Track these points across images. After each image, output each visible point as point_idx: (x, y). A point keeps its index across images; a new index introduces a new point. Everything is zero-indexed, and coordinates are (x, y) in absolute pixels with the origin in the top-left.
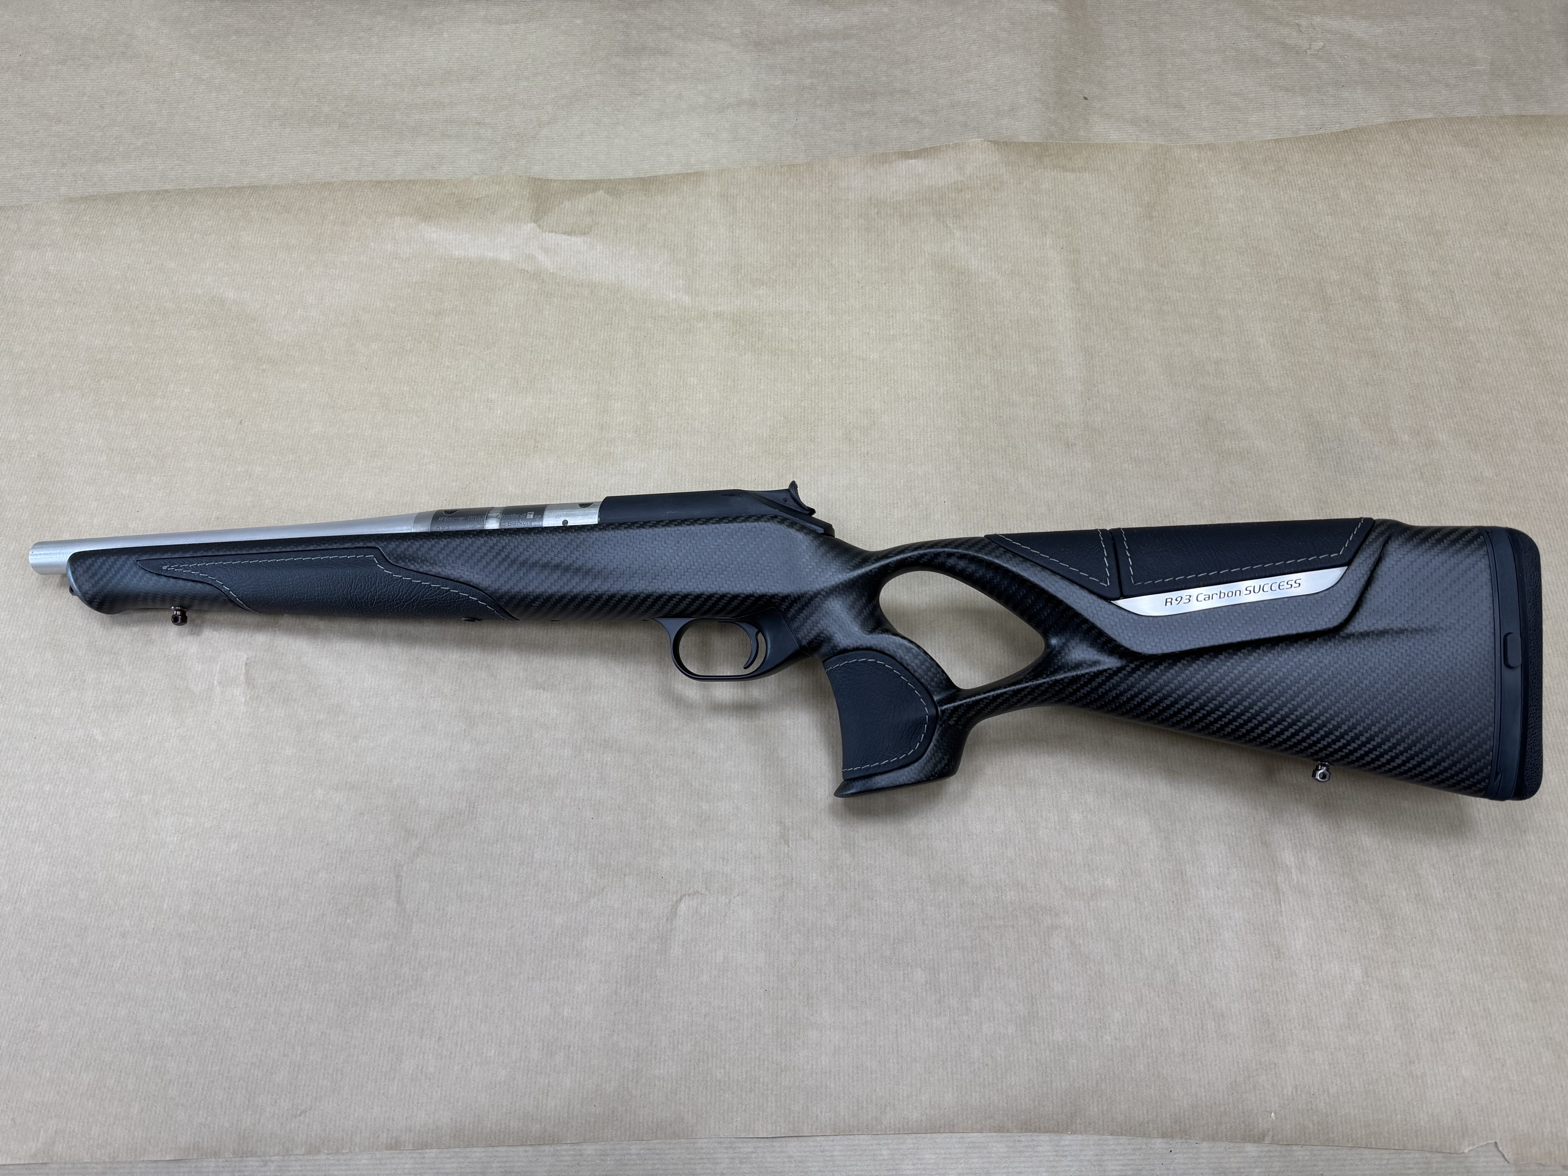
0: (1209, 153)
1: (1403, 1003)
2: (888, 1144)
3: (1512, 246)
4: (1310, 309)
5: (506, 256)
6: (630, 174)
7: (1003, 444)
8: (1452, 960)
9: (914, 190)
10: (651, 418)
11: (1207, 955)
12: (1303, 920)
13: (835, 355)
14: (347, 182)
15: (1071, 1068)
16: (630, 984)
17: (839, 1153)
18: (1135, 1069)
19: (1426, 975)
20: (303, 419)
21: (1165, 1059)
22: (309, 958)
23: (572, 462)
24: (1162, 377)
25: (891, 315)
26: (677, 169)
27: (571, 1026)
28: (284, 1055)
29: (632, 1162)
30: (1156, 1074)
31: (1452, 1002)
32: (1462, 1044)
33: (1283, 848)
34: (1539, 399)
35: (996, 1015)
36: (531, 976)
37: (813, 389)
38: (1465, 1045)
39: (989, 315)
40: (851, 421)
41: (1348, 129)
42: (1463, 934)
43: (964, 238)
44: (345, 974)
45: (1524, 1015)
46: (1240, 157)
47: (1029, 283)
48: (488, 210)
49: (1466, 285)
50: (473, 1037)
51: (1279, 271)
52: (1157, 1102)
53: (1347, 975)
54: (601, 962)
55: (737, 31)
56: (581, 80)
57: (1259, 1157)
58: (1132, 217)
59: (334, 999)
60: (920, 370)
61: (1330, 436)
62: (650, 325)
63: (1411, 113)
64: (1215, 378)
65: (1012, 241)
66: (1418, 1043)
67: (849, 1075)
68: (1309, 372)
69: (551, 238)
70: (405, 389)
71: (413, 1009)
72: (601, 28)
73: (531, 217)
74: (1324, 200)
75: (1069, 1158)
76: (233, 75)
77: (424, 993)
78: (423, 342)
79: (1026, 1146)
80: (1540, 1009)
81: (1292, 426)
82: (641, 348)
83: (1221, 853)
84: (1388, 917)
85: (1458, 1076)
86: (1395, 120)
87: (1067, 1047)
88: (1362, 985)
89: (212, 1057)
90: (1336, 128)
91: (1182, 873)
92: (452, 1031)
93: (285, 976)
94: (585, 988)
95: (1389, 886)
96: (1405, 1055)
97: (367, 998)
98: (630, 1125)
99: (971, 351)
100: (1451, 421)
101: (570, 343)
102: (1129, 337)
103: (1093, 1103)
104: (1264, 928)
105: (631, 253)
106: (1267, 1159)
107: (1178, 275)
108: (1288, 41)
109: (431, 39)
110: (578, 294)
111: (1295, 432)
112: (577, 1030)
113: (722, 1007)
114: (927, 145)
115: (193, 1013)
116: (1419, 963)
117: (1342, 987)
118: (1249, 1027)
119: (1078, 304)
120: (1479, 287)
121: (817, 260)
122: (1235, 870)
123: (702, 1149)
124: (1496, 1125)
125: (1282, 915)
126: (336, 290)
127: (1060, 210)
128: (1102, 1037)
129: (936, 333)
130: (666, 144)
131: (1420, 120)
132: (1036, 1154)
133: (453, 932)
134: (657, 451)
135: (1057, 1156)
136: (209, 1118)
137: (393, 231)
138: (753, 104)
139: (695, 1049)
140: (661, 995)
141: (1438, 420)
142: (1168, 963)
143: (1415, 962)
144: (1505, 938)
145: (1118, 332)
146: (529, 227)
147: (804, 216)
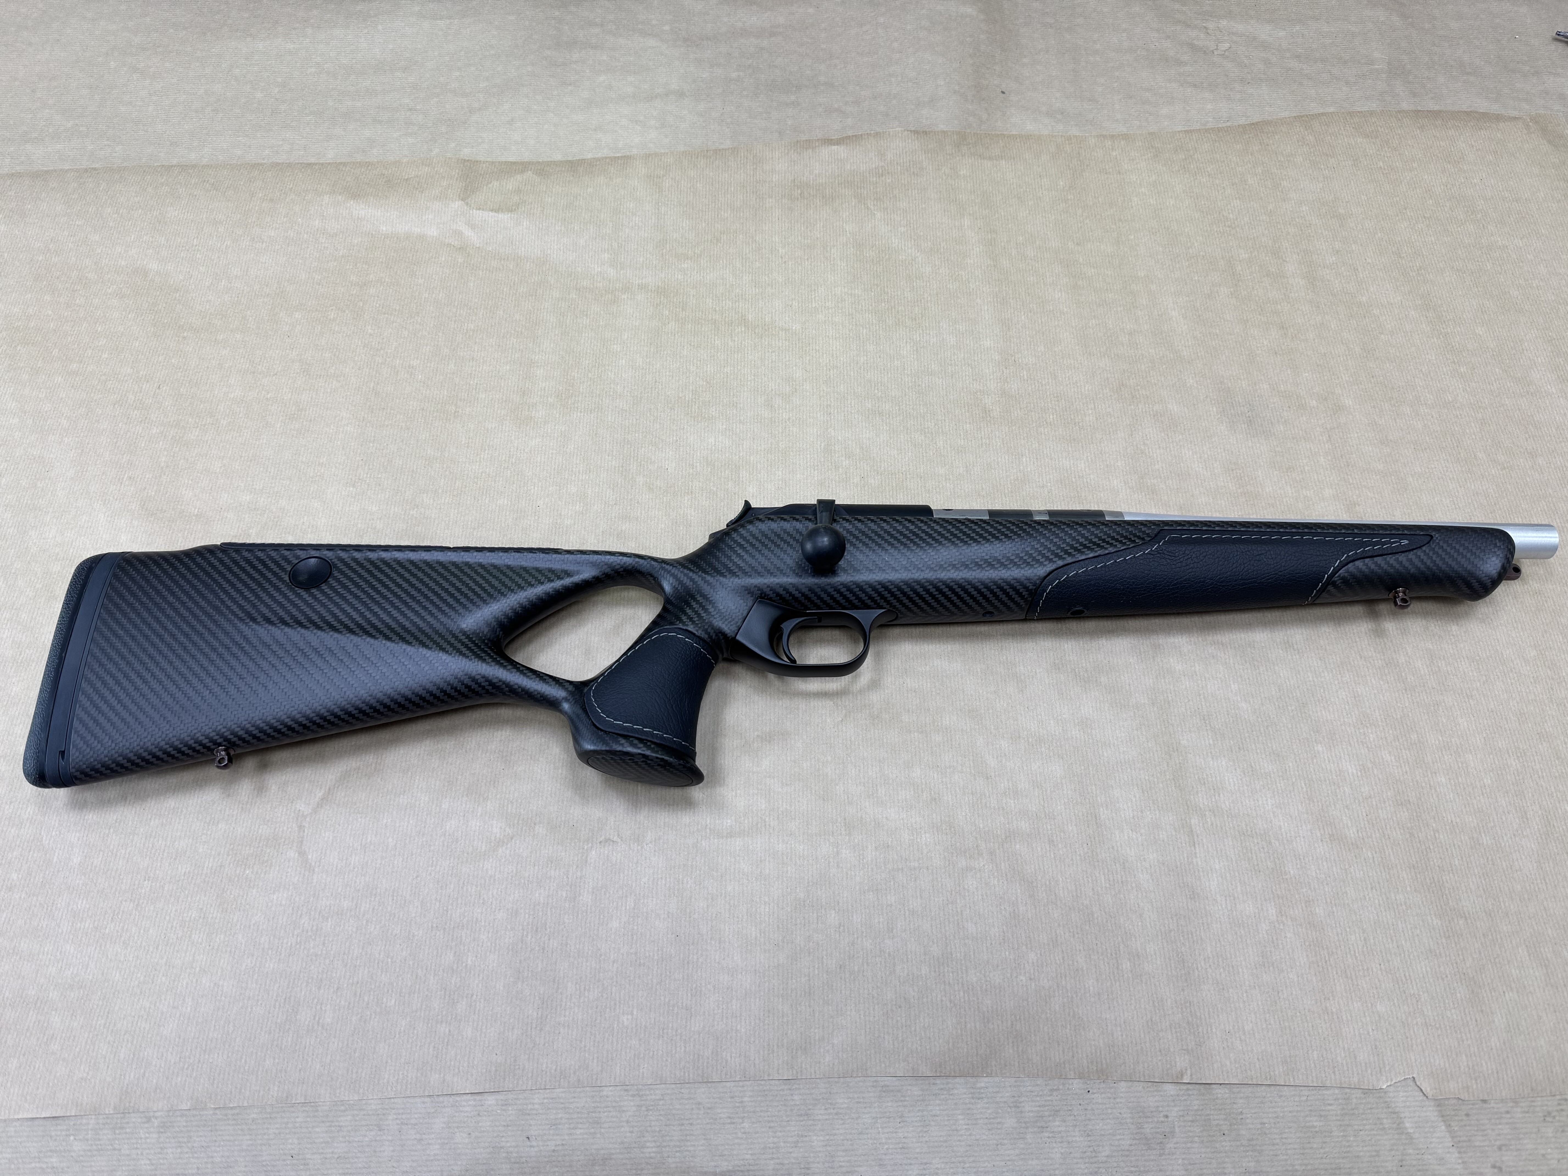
0: (1122, 142)
1: (1317, 941)
2: (799, 1089)
3: (1411, 228)
4: (1220, 285)
5: (432, 232)
6: (558, 157)
7: (922, 411)
8: (1365, 899)
9: (836, 174)
10: (573, 384)
11: (1122, 896)
12: (1217, 861)
13: (758, 325)
14: (278, 164)
15: (985, 1009)
16: (537, 931)
17: (749, 1099)
18: (1050, 1009)
19: (1339, 913)
20: (222, 384)
21: (1081, 999)
22: (205, 909)
23: (493, 426)
24: (1077, 347)
25: (813, 289)
26: (605, 152)
27: (474, 975)
28: (174, 1008)
29: (535, 1112)
30: (1071, 1014)
31: (1365, 939)
32: (1377, 980)
33: (1197, 792)
34: (1441, 368)
35: (909, 957)
36: (435, 925)
37: (736, 356)
38: (1379, 981)
39: (909, 290)
40: (773, 388)
41: (1254, 121)
42: (1377, 873)
43: (884, 219)
44: (241, 924)
45: (1438, 951)
46: (1152, 146)
47: (948, 260)
48: (417, 189)
49: (1369, 263)
50: (373, 987)
51: (1190, 250)
52: (1072, 1042)
53: (1261, 915)
54: (508, 910)
55: (667, 28)
56: (513, 71)
57: (1178, 1095)
58: (1048, 200)
59: (229, 949)
60: (841, 341)
61: (1240, 401)
62: (574, 296)
63: (1314, 108)
64: (1129, 349)
65: (931, 221)
66: (1332, 980)
67: (760, 1019)
68: (1220, 343)
69: (479, 215)
70: (327, 355)
71: (311, 960)
72: (534, 24)
73: (459, 196)
74: (1233, 185)
75: (985, 1100)
76: (167, 65)
77: (324, 944)
78: (347, 312)
79: (942, 1089)
80: (1453, 945)
81: (1204, 391)
82: (565, 317)
83: (1135, 797)
84: (1302, 857)
85: (1373, 1012)
86: (1299, 114)
87: (981, 987)
88: (1276, 923)
89: (98, 1011)
90: (1242, 121)
91: (1096, 816)
92: (351, 981)
93: (178, 928)
94: (490, 936)
95: (1304, 827)
96: (1319, 992)
97: (263, 949)
98: (532, 1073)
99: (891, 322)
100: (1357, 387)
101: (493, 313)
102: (1045, 310)
103: (1008, 1044)
104: (1179, 869)
105: (557, 228)
106: (1185, 1098)
107: (1093, 253)
108: (1195, 42)
109: (366, 31)
110: (503, 267)
111: (1207, 397)
112: (481, 978)
113: (631, 954)
114: (850, 133)
115: (80, 967)
116: (1333, 902)
117: (1257, 926)
118: (1164, 966)
119: (995, 280)
120: (1382, 265)
121: (741, 236)
122: (1148, 813)
123: (607, 1097)
124: (1413, 1060)
125: (1196, 857)
126: (262, 263)
127: (977, 194)
128: (1016, 977)
129: (857, 306)
130: (595, 130)
131: (1323, 114)
132: (951, 1097)
133: (355, 882)
134: (579, 414)
135: (973, 1098)
136: (91, 1073)
137: (321, 209)
138: (681, 94)
139: (602, 996)
140: (569, 942)
141: (1344, 387)
142: (1083, 904)
143: (1329, 900)
144: (1419, 876)
145: (1035, 306)
146: (457, 204)
147: (729, 196)
